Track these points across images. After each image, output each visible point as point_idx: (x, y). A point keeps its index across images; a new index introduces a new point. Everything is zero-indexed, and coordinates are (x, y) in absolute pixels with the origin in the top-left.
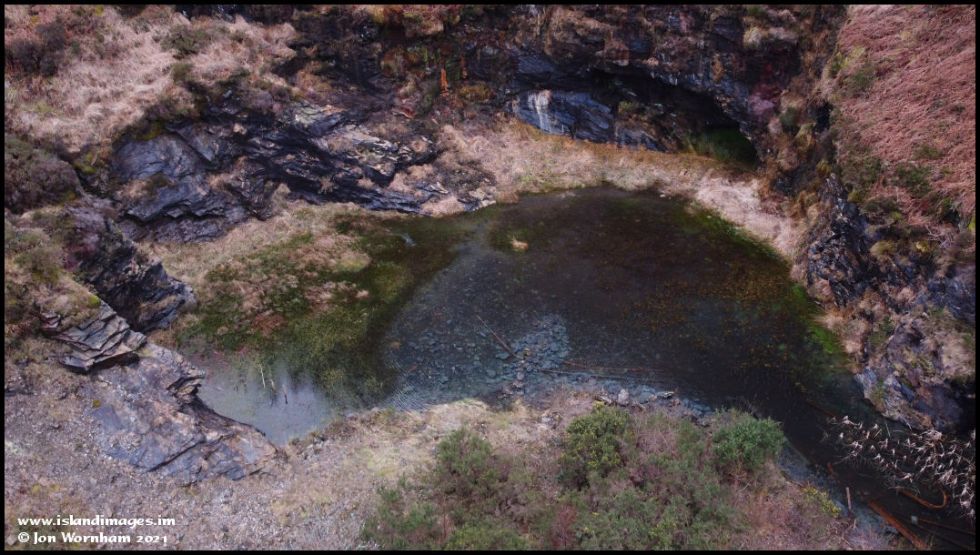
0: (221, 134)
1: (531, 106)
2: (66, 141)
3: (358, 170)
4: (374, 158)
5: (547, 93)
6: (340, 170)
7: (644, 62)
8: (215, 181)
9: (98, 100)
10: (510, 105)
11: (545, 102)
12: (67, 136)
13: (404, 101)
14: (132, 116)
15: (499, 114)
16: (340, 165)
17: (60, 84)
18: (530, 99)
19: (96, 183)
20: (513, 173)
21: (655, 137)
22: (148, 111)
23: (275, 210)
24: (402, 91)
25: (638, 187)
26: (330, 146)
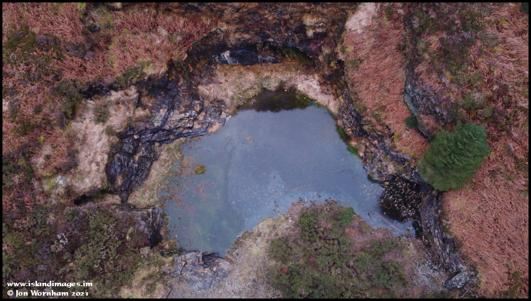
0: (130, 141)
1: (223, 57)
2: (95, 185)
3: (182, 129)
4: (185, 122)
5: (228, 51)
6: (176, 132)
7: (268, 40)
8: (137, 158)
9: (92, 162)
10: (215, 60)
11: (228, 55)
12: (95, 184)
13: (182, 88)
14: (105, 159)
15: (212, 66)
16: (175, 130)
17: (81, 167)
18: (222, 55)
19: (109, 190)
20: (229, 96)
21: (274, 57)
22: (109, 154)
23: (159, 154)
24: (180, 84)
25: (276, 88)
26: (169, 127)
